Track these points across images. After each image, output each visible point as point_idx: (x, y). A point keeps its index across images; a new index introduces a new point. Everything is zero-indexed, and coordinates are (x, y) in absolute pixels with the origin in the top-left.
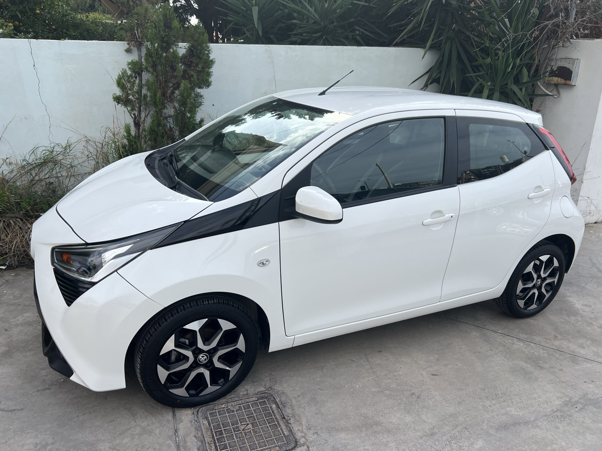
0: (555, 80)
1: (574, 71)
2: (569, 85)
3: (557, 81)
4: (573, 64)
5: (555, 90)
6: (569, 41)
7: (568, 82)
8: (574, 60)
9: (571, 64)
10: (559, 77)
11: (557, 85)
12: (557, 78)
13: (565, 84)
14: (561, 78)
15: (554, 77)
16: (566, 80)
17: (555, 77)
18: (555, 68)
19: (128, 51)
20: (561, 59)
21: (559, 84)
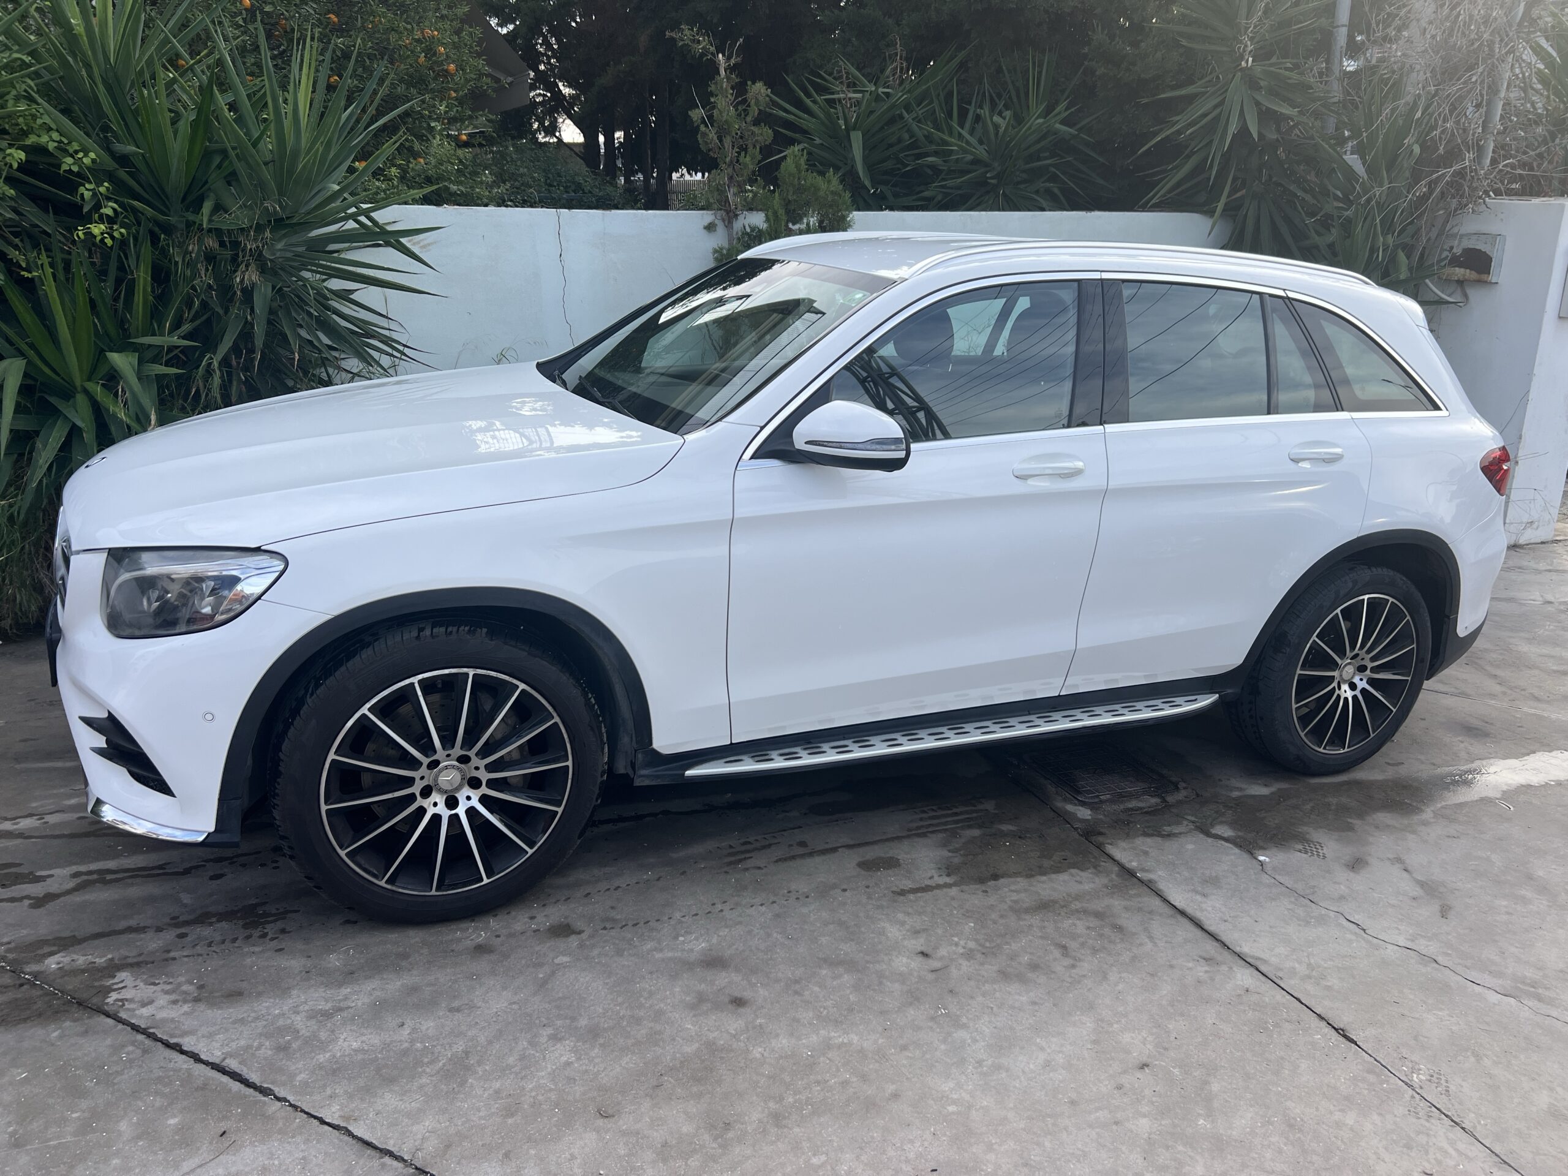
0: (1460, 272)
1: (1493, 253)
2: (1486, 282)
3: (1464, 275)
4: (1493, 244)
5: (1459, 290)
6: (1484, 202)
7: (1484, 277)
8: (1495, 237)
9: (1489, 245)
10: (1466, 268)
11: (1462, 282)
12: (1462, 270)
13: (1479, 281)
14: (1471, 270)
15: (1457, 269)
16: (1479, 272)
17: (1460, 267)
18: (1458, 251)
19: (710, 228)
20: (1469, 235)
21: (1466, 280)
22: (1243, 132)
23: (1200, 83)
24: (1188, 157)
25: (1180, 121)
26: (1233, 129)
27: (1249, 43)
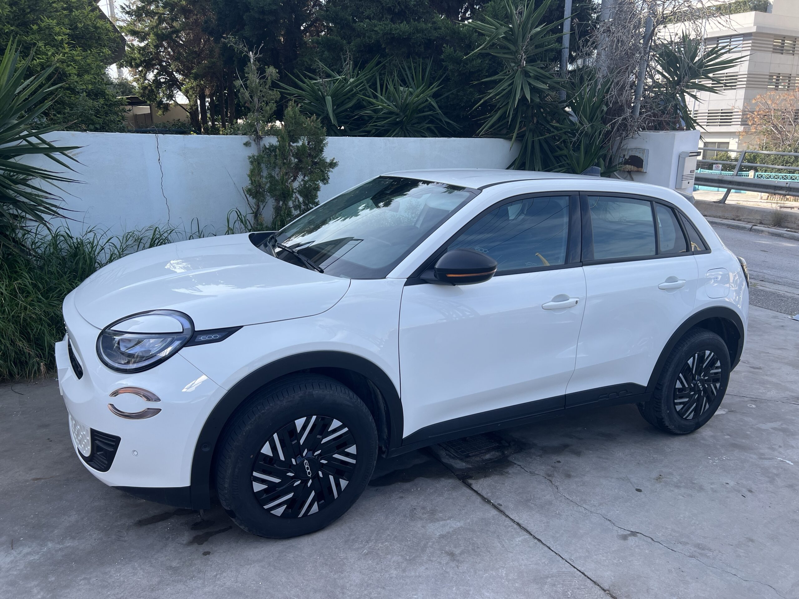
0: (629, 167)
1: (644, 158)
2: (641, 172)
3: (631, 169)
4: (643, 154)
5: (629, 176)
6: (638, 133)
7: (640, 169)
8: (644, 150)
9: (641, 154)
10: (632, 165)
11: (630, 172)
12: (630, 166)
13: (638, 171)
14: (634, 166)
15: (627, 165)
16: (638, 167)
17: (629, 165)
18: (627, 157)
19: (247, 144)
20: (632, 149)
21: (632, 171)
22: (523, 99)
23: (501, 74)
24: (496, 111)
25: (492, 93)
26: (518, 97)
27: (524, 54)
